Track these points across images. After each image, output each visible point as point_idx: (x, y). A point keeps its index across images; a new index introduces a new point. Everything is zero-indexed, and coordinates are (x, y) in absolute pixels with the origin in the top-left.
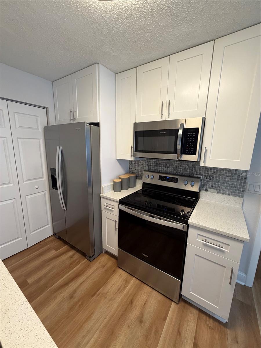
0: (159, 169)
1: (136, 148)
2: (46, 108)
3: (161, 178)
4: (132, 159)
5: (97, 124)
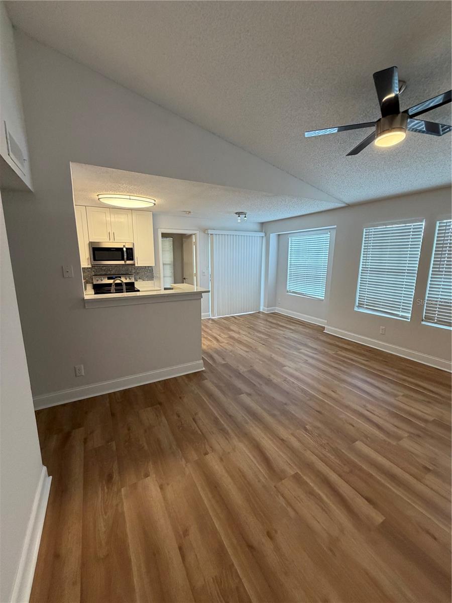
1: (95, 258)
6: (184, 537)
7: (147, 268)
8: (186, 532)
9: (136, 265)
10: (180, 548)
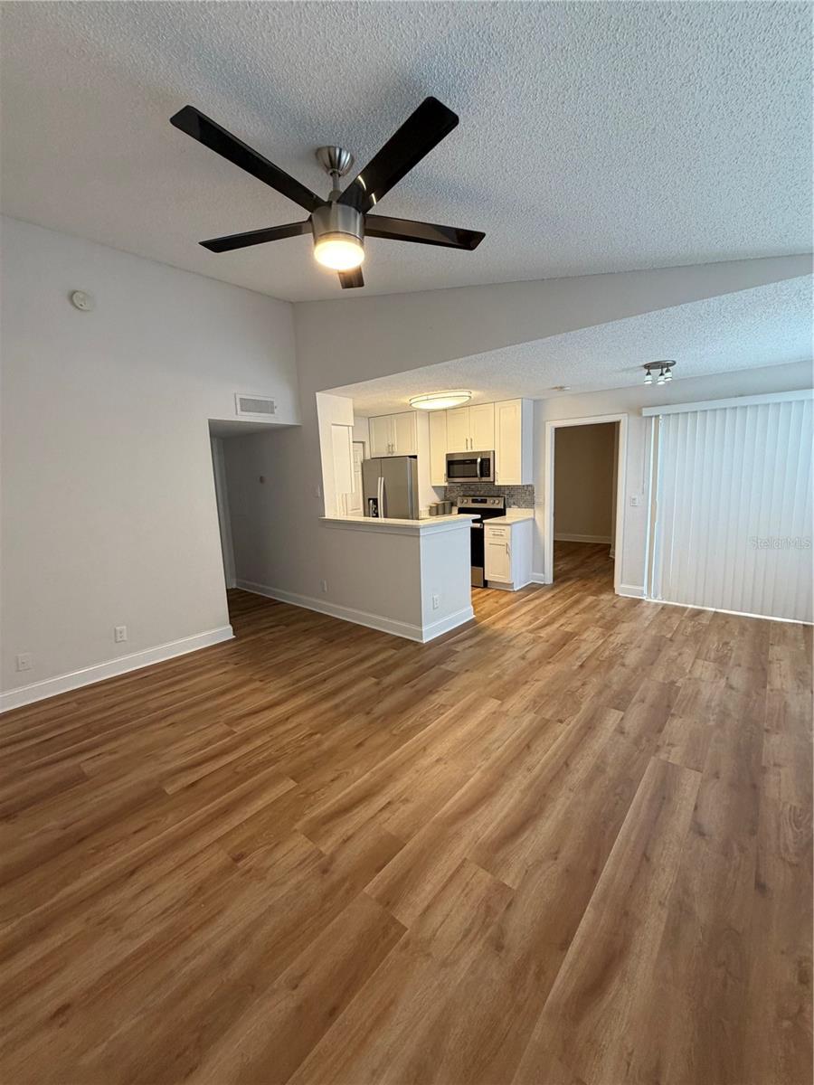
0: (472, 493)
1: (450, 475)
2: (363, 443)
3: (474, 501)
4: (446, 484)
5: (415, 457)
6: (401, 802)
7: (525, 488)
8: (406, 801)
9: (496, 484)
10: (389, 803)
